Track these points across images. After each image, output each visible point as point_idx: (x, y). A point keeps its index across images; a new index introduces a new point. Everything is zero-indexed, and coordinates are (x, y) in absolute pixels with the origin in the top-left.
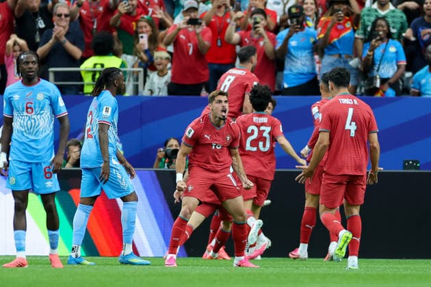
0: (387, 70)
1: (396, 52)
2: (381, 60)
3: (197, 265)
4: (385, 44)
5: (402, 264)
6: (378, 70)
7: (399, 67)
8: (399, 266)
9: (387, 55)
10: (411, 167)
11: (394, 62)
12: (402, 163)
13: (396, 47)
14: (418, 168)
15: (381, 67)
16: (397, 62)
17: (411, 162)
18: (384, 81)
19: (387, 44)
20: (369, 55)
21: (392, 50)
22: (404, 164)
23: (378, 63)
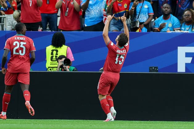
0: (143, 18)
1: (148, 8)
2: (140, 13)
3: (36, 124)
4: (142, 3)
5: (148, 124)
6: (138, 18)
7: (149, 16)
8: (147, 125)
9: (143, 10)
10: (154, 70)
11: (147, 14)
12: (149, 68)
13: (148, 5)
14: (157, 71)
15: (140, 16)
16: (148, 14)
17: (153, 68)
18: (141, 24)
19: (143, 3)
20: (133, 9)
21: (146, 7)
22: (150, 69)
23: (138, 14)
